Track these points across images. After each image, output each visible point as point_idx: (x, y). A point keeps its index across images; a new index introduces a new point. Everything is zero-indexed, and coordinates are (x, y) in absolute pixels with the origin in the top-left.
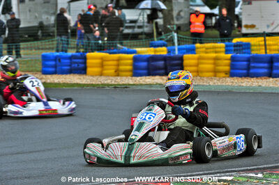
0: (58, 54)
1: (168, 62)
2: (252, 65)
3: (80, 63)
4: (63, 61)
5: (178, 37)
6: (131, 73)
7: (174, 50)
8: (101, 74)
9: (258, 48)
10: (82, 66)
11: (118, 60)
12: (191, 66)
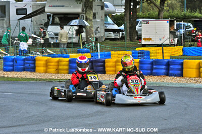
0: (15, 57)
1: (94, 64)
2: (155, 67)
3: (31, 64)
4: (18, 62)
5: (100, 46)
6: (67, 72)
7: (98, 55)
8: (46, 72)
9: (156, 54)
10: (32, 65)
11: (58, 62)
12: (110, 67)
